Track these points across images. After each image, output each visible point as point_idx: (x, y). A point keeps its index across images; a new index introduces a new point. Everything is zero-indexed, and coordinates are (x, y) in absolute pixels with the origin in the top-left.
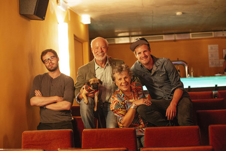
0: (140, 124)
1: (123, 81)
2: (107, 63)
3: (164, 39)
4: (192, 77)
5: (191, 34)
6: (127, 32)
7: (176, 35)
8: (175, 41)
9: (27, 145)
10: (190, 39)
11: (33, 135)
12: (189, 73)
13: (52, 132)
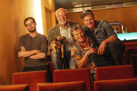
0: (92, 65)
1: (79, 35)
2: (68, 25)
3: (106, 8)
4: (127, 33)
5: (124, 4)
6: (81, 4)
7: (114, 5)
8: (114, 9)
9: (16, 82)
10: (124, 7)
11: (20, 76)
12: (124, 30)
13: (33, 73)
